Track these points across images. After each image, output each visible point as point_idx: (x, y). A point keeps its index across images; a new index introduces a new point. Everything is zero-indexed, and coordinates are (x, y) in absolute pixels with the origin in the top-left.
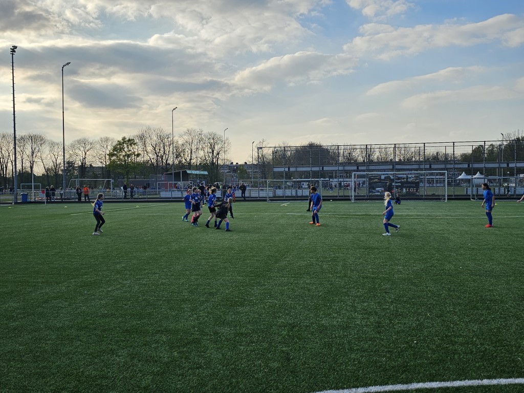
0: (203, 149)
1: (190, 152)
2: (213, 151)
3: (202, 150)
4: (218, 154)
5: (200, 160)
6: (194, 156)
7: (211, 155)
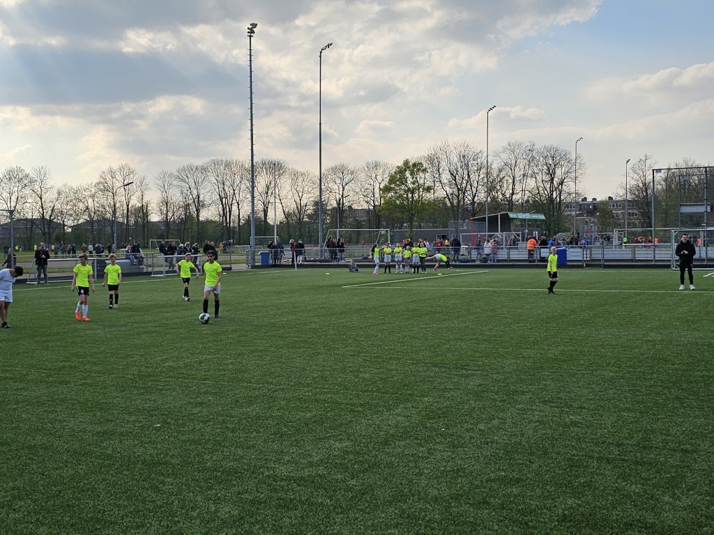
0: (534, 175)
1: (511, 181)
2: (552, 180)
3: (532, 176)
4: (561, 183)
5: (528, 194)
6: (518, 188)
7: (548, 186)
